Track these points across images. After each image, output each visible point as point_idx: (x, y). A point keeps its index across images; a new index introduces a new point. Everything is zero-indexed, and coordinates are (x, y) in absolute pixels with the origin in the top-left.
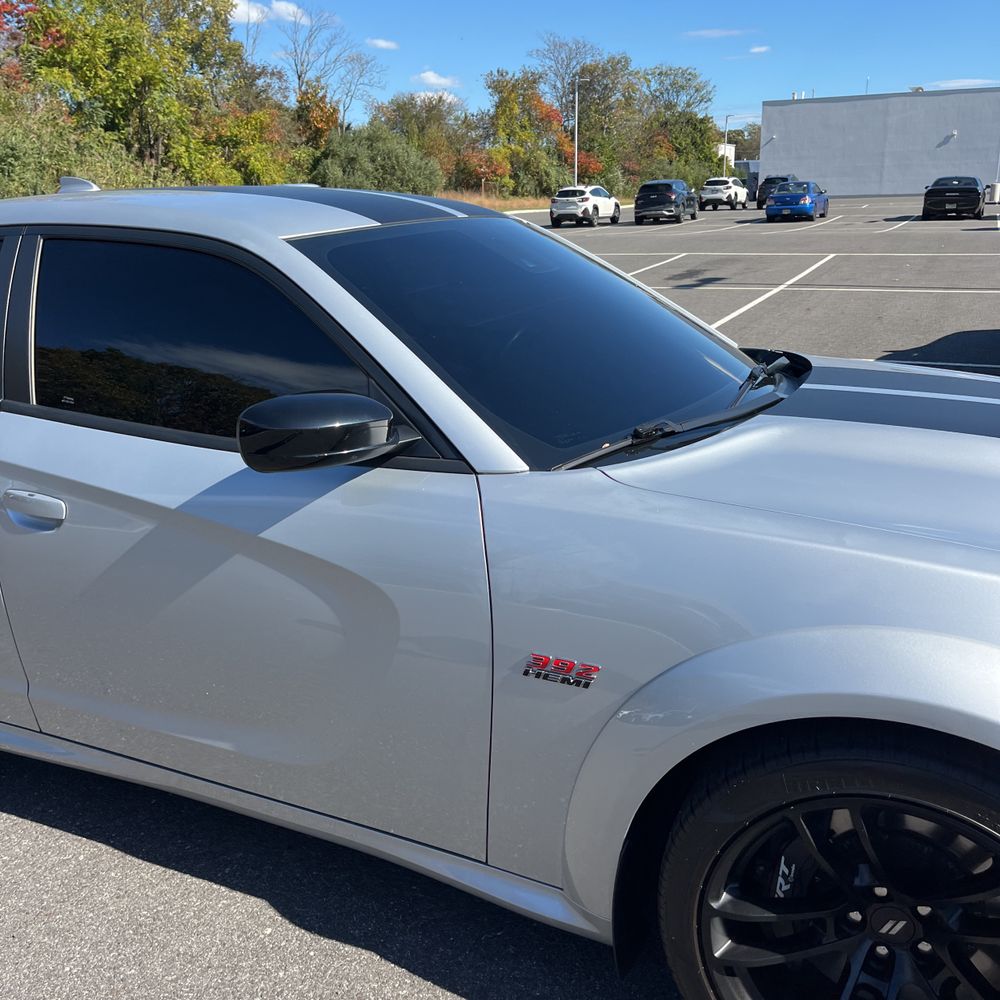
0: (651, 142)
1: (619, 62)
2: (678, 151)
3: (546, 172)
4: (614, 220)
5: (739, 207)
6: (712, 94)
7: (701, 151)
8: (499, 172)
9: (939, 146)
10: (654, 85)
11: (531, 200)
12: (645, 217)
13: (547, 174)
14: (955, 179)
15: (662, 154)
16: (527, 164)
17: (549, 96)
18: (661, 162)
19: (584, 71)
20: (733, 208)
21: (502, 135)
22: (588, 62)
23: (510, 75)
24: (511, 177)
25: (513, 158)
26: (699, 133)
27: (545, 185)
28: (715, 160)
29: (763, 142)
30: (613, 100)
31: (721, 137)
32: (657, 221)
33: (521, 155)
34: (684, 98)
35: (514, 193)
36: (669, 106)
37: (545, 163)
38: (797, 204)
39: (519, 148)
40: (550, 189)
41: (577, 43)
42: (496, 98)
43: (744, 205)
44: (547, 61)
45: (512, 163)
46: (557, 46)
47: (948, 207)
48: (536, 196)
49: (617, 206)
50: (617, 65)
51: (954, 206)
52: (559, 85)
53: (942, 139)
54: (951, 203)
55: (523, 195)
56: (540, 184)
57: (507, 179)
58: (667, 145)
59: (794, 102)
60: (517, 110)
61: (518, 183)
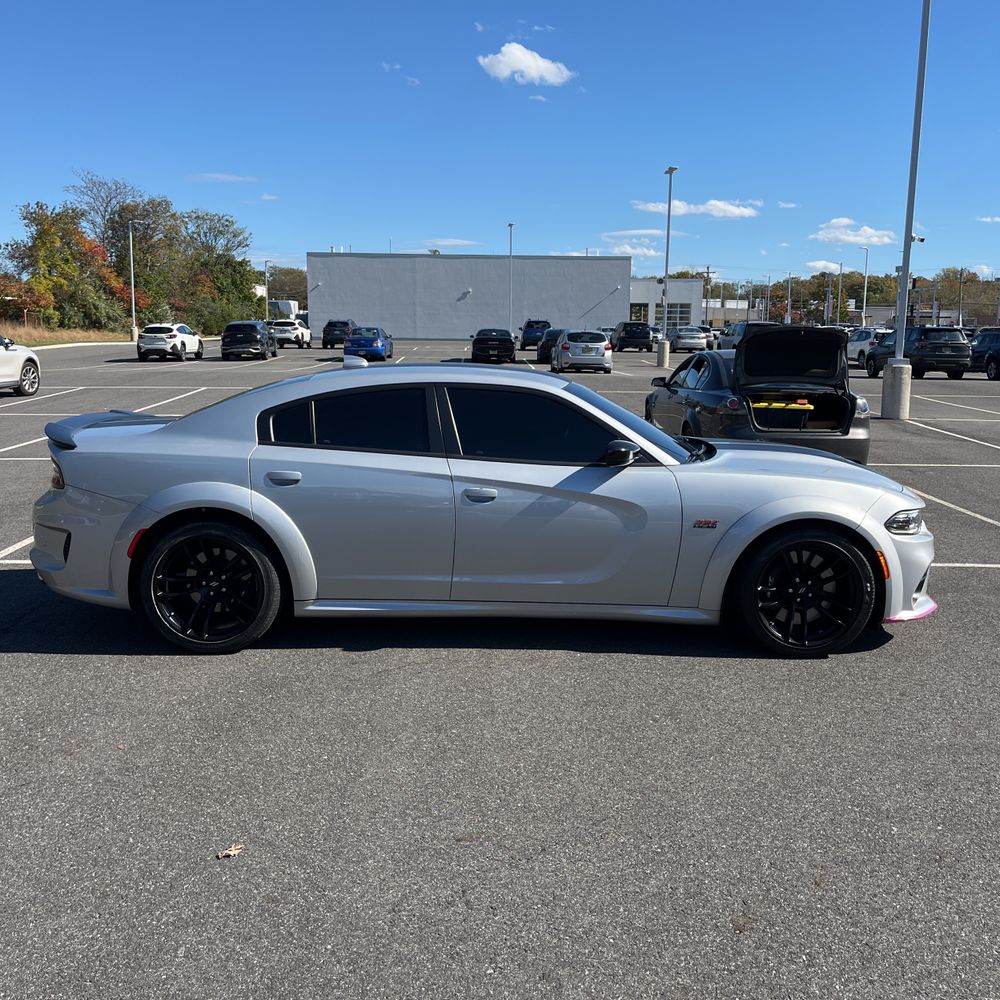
0: (195, 281)
1: (160, 204)
2: (219, 289)
3: (94, 305)
4: (198, 356)
5: (305, 346)
6: (249, 240)
7: (241, 291)
8: (42, 303)
9: (459, 300)
10: (192, 228)
11: (79, 333)
12: (232, 353)
13: (96, 307)
14: (494, 331)
15: (205, 291)
16: (72, 297)
17: (90, 230)
18: (205, 299)
19: (123, 209)
20: (301, 347)
21: (43, 267)
22: (128, 201)
23: (50, 209)
24: (55, 308)
25: (57, 290)
26: (237, 275)
27: (94, 318)
28: (255, 300)
29: (309, 288)
30: (155, 239)
31: (259, 278)
32: (238, 358)
33: (65, 287)
34: (222, 241)
35: (62, 325)
36: (210, 249)
37: (92, 296)
38: (371, 346)
39: (63, 281)
40: (100, 323)
41: (116, 183)
42: (33, 229)
43: (308, 344)
44: (86, 197)
45: (54, 294)
46: (94, 185)
47: (491, 352)
48: (82, 327)
49: (200, 342)
50: (157, 208)
51: (496, 352)
52: (99, 220)
53: (460, 295)
54: (493, 349)
55: (69, 328)
56: (87, 315)
57: (51, 311)
58: (209, 284)
59: (332, 255)
60: (58, 244)
61: (63, 315)
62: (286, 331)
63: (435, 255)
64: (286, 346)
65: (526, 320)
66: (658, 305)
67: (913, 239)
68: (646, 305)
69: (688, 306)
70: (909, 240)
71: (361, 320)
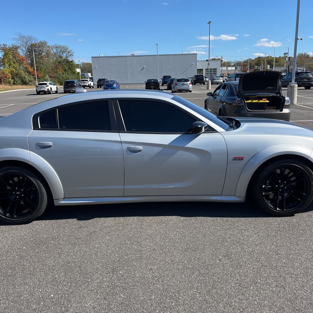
0: (56, 68)
1: (43, 43)
2: (64, 70)
3: (24, 77)
4: (56, 92)
6: (73, 54)
7: (72, 71)
8: (7, 77)
9: (141, 70)
10: (55, 51)
11: (20, 86)
12: (67, 91)
13: (25, 78)
14: (152, 80)
15: (60, 71)
16: (17, 74)
17: (22, 53)
18: (60, 74)
19: (32, 45)
21: (7, 65)
22: (33, 42)
23: (8, 46)
24: (12, 79)
25: (12, 72)
26: (70, 66)
27: (24, 81)
28: (76, 73)
29: (93, 68)
30: (43, 55)
31: (78, 66)
32: (69, 92)
33: (14, 72)
34: (65, 55)
35: (14, 84)
36: (61, 57)
37: (23, 74)
38: (112, 86)
39: (14, 69)
40: (26, 83)
41: (29, 36)
42: (3, 53)
43: (93, 87)
44: (19, 42)
45: (11, 74)
46: (22, 37)
47: (152, 87)
48: (21, 84)
49: (57, 87)
50: (43, 44)
51: (153, 87)
52: (24, 49)
53: (142, 69)
54: (152, 86)
55: (17, 85)
56: (22, 81)
57: (10, 79)
58: (61, 69)
59: (100, 57)
60: (11, 57)
61: (14, 81)
62: (85, 83)
63: (133, 56)
64: (85, 88)
65: (163, 76)
66: (206, 69)
67: (298, 39)
68: (202, 70)
69: (216, 69)
70: (297, 39)
71: (109, 78)
